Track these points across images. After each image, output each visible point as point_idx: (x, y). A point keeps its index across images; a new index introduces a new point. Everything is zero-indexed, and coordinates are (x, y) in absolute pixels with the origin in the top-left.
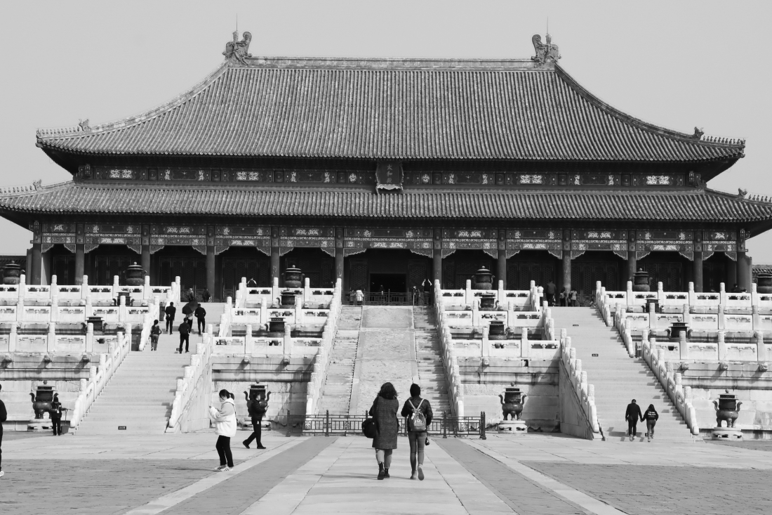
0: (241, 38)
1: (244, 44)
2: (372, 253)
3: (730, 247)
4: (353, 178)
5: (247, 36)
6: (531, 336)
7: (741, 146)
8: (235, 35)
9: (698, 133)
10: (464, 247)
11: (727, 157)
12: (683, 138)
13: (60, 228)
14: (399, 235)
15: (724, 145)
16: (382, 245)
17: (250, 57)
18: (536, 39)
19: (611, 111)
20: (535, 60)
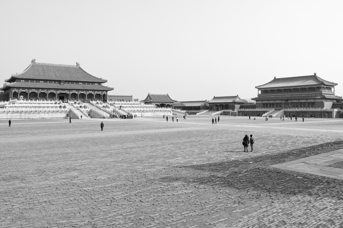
0: (34, 60)
1: (34, 61)
2: (61, 93)
3: (106, 93)
4: (57, 82)
5: (35, 59)
6: (78, 104)
7: (107, 81)
8: (33, 59)
9: (101, 78)
10: (73, 93)
11: (105, 81)
12: (99, 79)
13: (15, 89)
14: (65, 91)
15: (105, 80)
16: (62, 92)
17: (35, 63)
18: (77, 63)
19: (88, 74)
20: (76, 66)
